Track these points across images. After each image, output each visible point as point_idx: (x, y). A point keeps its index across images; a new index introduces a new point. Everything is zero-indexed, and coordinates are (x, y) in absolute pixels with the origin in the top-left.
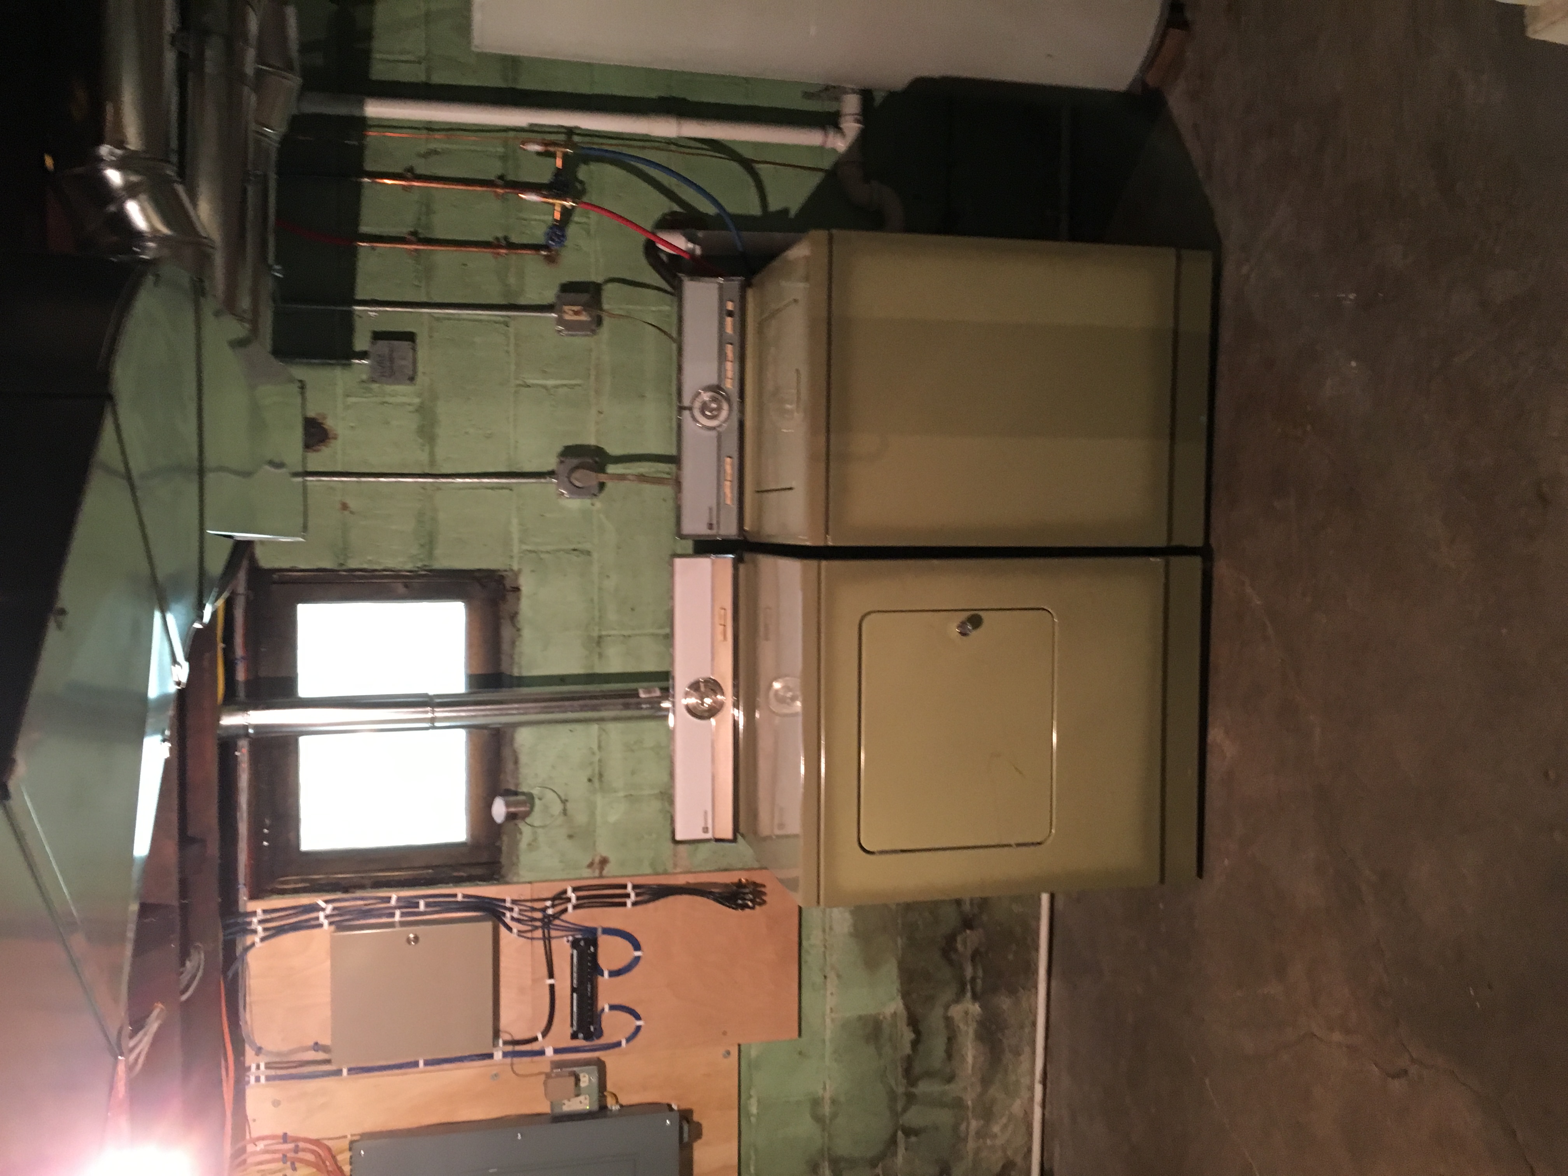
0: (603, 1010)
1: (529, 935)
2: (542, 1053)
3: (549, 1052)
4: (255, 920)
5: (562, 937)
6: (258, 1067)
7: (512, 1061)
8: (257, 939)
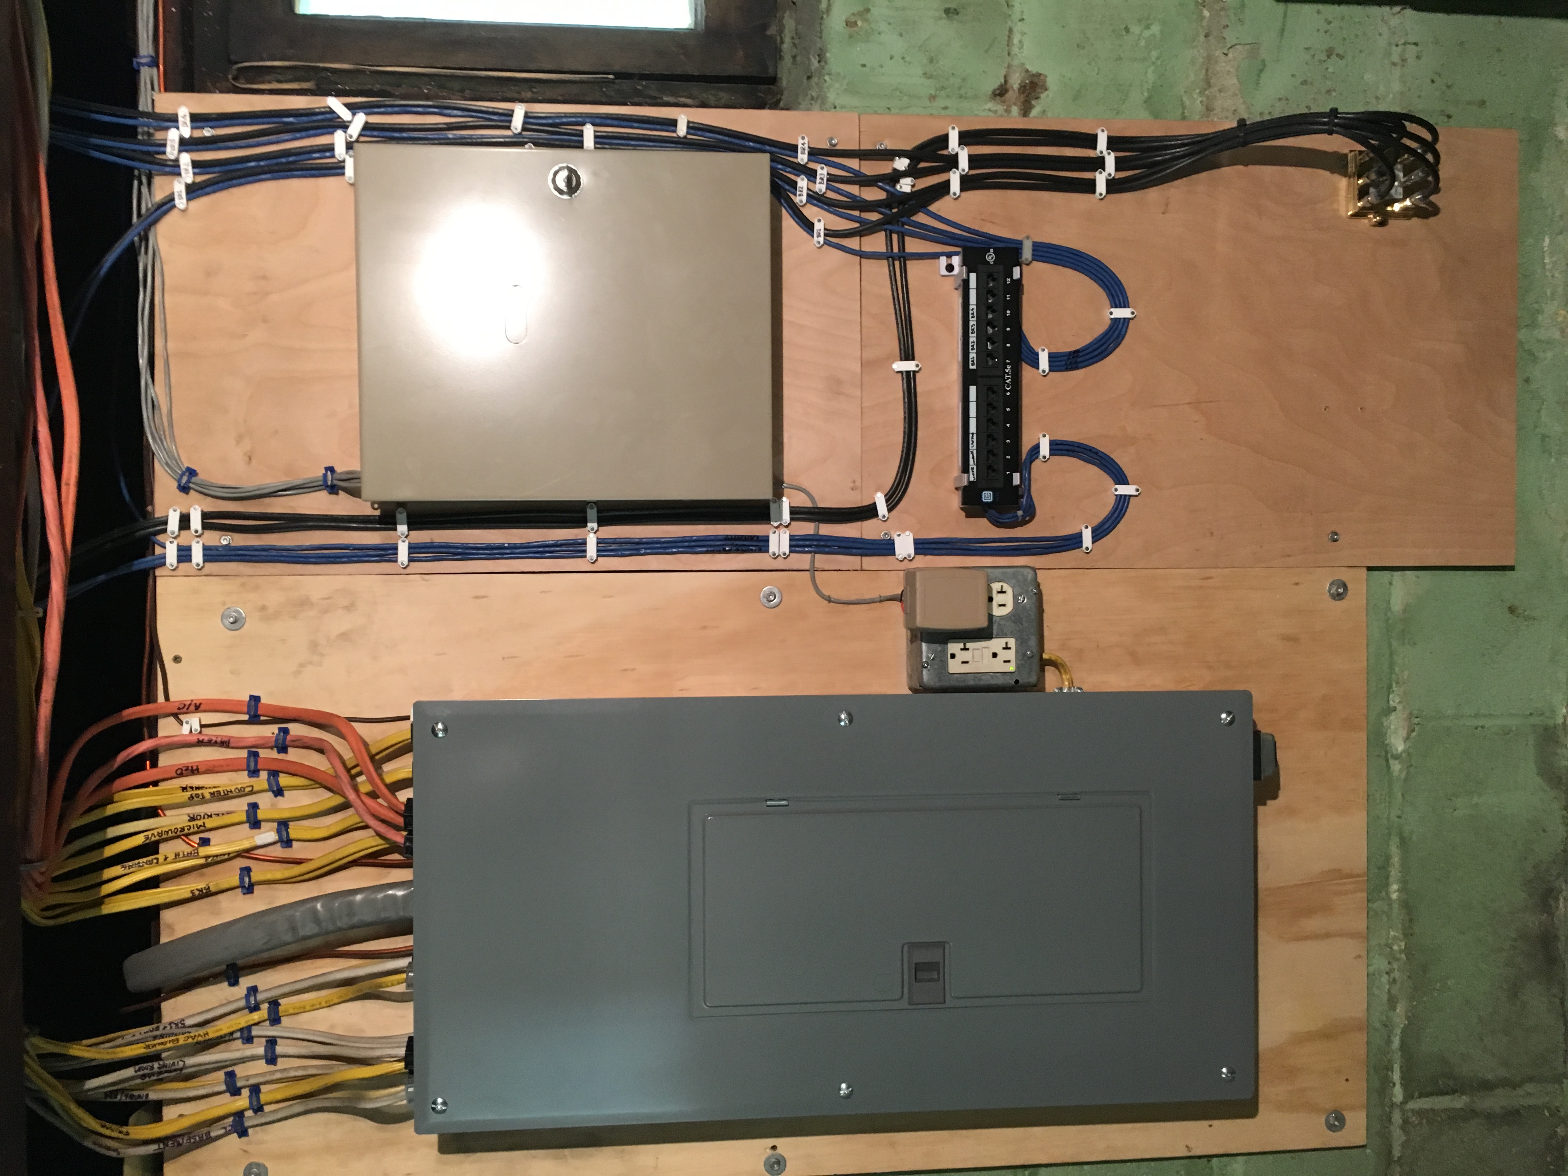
0: (1036, 448)
1: (853, 243)
2: (886, 548)
3: (904, 545)
4: (173, 136)
5: (936, 256)
6: (185, 521)
7: (813, 561)
8: (179, 187)
